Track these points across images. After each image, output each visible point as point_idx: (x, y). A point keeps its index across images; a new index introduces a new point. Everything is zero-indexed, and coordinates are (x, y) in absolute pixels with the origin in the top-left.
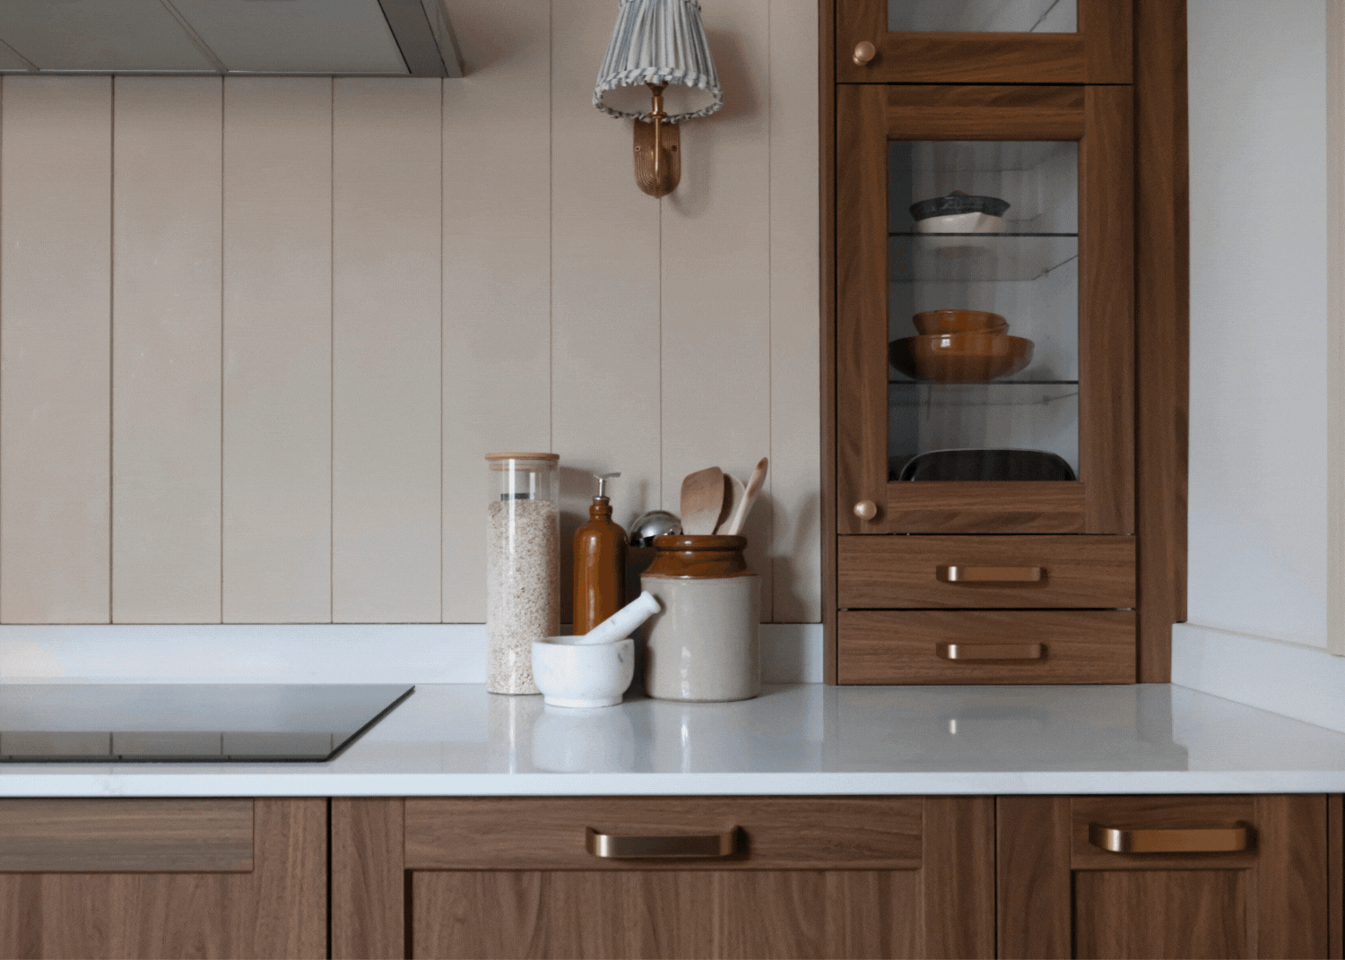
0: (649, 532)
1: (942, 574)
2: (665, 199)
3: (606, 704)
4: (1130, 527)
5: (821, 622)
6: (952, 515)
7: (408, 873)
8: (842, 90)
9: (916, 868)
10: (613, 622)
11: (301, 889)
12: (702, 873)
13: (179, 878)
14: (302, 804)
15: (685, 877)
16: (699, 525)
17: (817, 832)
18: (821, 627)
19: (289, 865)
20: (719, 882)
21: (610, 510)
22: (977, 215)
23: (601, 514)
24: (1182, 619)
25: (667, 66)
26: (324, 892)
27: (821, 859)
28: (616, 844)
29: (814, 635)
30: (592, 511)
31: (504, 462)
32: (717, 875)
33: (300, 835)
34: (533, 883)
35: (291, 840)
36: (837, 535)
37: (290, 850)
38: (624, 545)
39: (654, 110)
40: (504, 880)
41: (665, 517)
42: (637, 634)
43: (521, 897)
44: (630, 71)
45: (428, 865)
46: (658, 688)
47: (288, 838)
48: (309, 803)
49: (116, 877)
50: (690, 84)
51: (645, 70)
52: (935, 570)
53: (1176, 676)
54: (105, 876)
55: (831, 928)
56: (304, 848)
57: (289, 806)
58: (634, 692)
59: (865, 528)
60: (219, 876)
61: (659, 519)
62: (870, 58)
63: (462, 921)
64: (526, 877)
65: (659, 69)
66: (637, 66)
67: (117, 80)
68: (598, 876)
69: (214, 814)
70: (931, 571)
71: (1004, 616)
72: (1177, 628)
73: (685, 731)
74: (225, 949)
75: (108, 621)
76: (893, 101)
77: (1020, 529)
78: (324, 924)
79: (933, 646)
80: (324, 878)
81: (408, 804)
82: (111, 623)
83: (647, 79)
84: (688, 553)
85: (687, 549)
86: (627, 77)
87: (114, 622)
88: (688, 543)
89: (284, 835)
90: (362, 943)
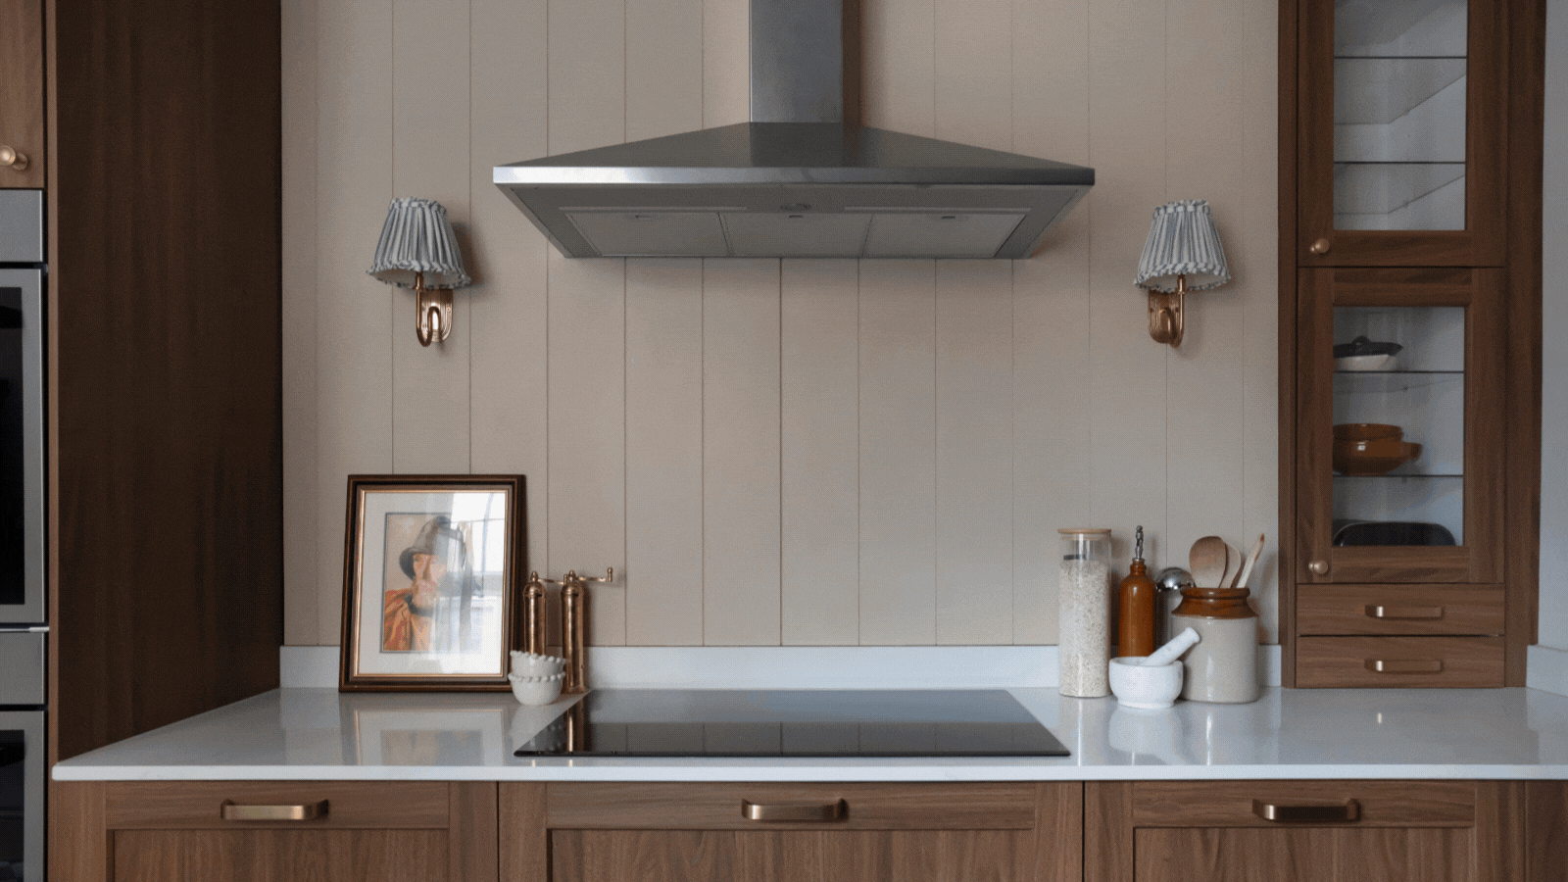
0: (1170, 584)
1: (1370, 613)
2: (1171, 346)
3: (1168, 705)
4: (1500, 578)
5: (1278, 644)
6: (1377, 570)
7: (1134, 829)
8: (1302, 271)
9: (1470, 827)
10: (1169, 649)
12: (1326, 830)
14: (1066, 785)
15: (1315, 831)
16: (1208, 580)
17: (1404, 803)
18: (1279, 647)
19: (1058, 826)
20: (1338, 834)
21: (1145, 566)
22: (1386, 356)
23: (1140, 571)
24: (1534, 641)
25: (1201, 261)
27: (1406, 821)
28: (1278, 811)
29: (1276, 653)
30: (1132, 568)
31: (1075, 536)
32: (1336, 830)
33: (1066, 806)
34: (1214, 836)
35: (1060, 809)
36: (1296, 584)
38: (1155, 593)
39: (1179, 285)
40: (1195, 834)
41: (1176, 572)
42: (1182, 658)
43: (1206, 844)
44: (1176, 265)
45: (1147, 824)
46: (1194, 693)
47: (1057, 808)
48: (1071, 787)
49: (941, 834)
50: (1216, 273)
51: (1186, 264)
52: (1364, 608)
53: (1529, 682)
54: (934, 832)
55: (1411, 865)
56: (1069, 815)
57: (1056, 788)
58: (1181, 698)
59: (1316, 580)
60: (1008, 832)
61: (1174, 574)
62: (1325, 251)
63: (1167, 860)
64: (1210, 831)
65: (1197, 264)
66: (1180, 261)
67: (784, 261)
68: (1257, 831)
69: (1008, 792)
70: (1361, 611)
71: (1414, 641)
72: (1531, 649)
73: (1209, 724)
74: (1012, 876)
75: (780, 644)
76: (1337, 279)
77: (1421, 580)
79: (1362, 661)
81: (1136, 784)
82: (782, 645)
83: (1189, 270)
84: (1211, 600)
85: (1211, 598)
86: (1173, 269)
87: (784, 644)
88: (1211, 593)
89: (1055, 806)
90: (1105, 872)
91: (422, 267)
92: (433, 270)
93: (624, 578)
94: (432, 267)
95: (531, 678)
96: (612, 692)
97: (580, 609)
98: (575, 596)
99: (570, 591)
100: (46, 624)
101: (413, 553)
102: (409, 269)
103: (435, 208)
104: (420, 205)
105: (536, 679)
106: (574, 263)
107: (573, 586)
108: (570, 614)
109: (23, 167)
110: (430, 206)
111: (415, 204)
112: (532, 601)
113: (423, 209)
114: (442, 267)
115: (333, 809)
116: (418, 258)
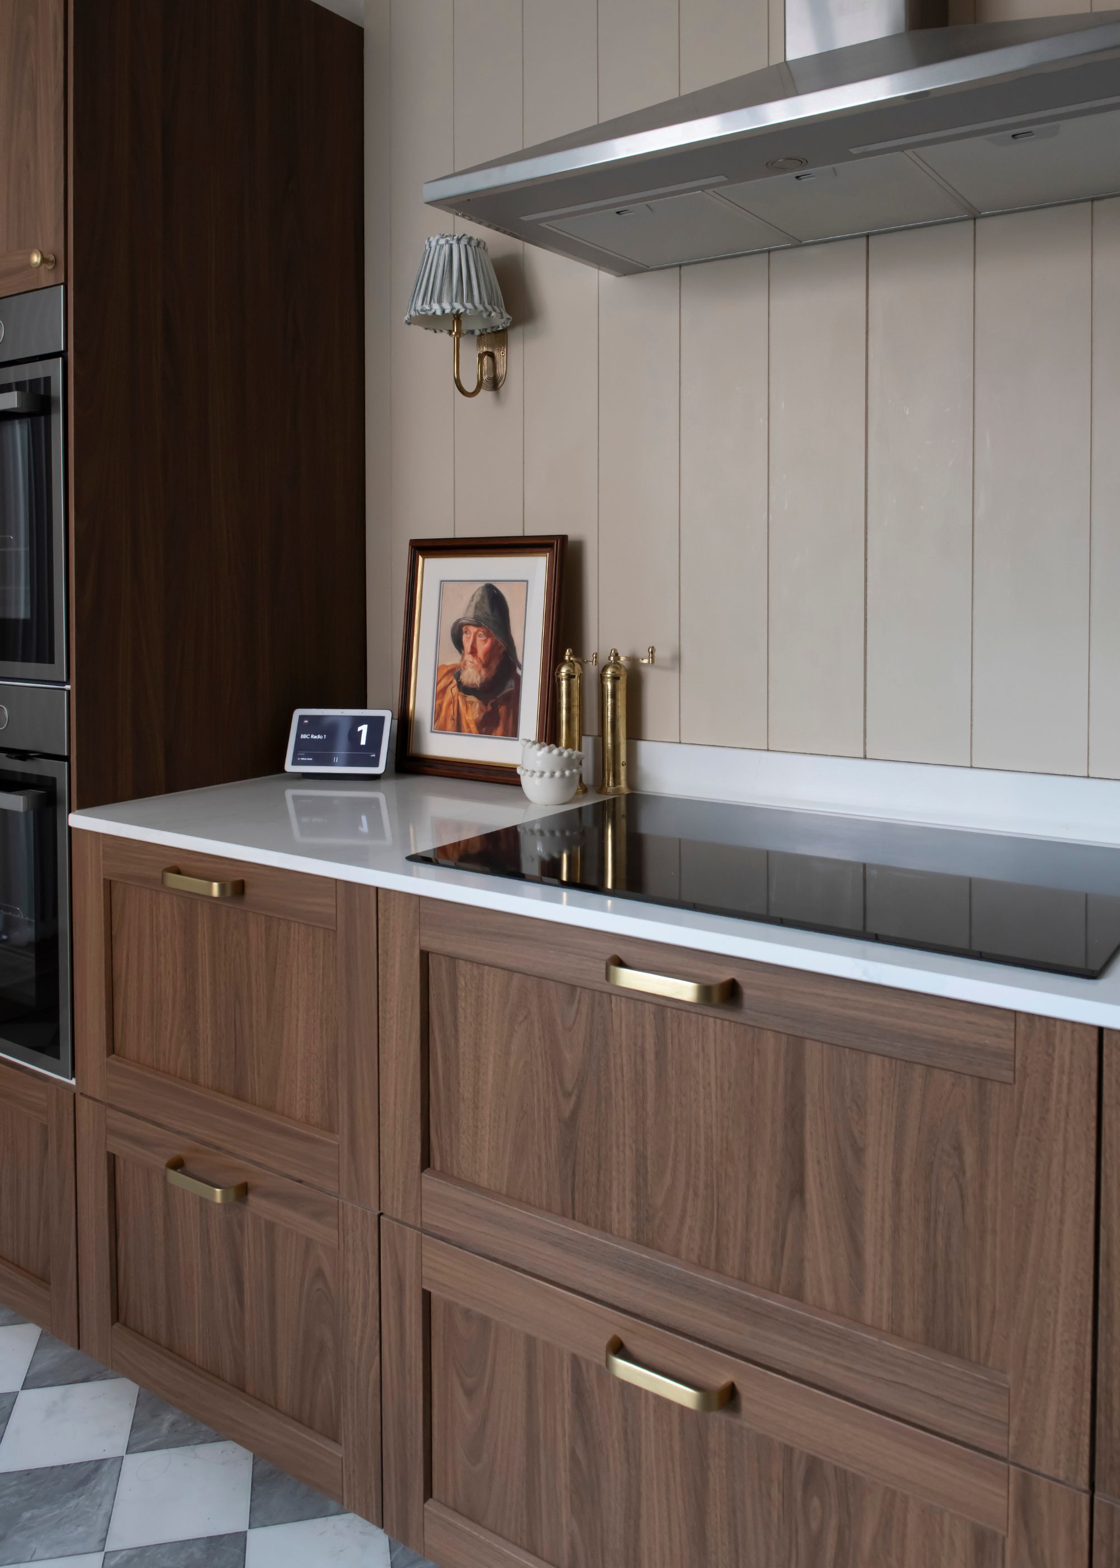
11: (1067, 1114)
13: (935, 1073)
19: (1054, 1087)
26: (1093, 1124)
33: (1066, 1058)
37: (1055, 1072)
47: (1053, 1059)
49: (873, 1059)
54: (862, 1055)
56: (1070, 1073)
60: (977, 1081)
75: (862, 756)
78: (1092, 1160)
80: (1094, 1110)
82: (865, 758)
87: (867, 757)
89: (1048, 1054)
91: (443, 311)
92: (454, 312)
93: (678, 659)
94: (453, 308)
95: (542, 774)
96: (656, 799)
97: (621, 695)
98: (615, 678)
99: (609, 672)
100: (68, 683)
101: (463, 625)
102: (430, 313)
103: (464, 242)
104: (447, 242)
105: (538, 774)
106: (624, 281)
107: (615, 667)
108: (609, 700)
109: (50, 267)
110: (459, 240)
111: (442, 241)
112: (564, 683)
113: (451, 245)
114: (464, 306)
115: (248, 891)
116: (440, 301)
